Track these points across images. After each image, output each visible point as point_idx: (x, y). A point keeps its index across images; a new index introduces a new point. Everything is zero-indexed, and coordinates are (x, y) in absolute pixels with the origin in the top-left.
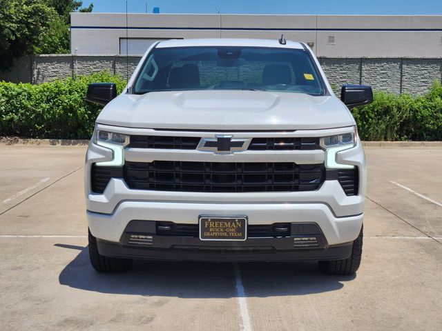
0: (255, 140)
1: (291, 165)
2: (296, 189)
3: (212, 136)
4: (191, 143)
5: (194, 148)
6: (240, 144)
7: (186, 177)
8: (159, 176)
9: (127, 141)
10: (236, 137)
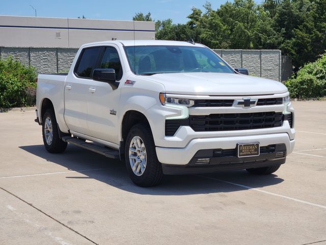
0: (260, 100)
1: (272, 113)
2: (273, 126)
3: (241, 99)
4: (229, 103)
5: (231, 105)
6: (253, 103)
7: (226, 122)
8: (211, 123)
9: (192, 103)
10: (252, 98)
